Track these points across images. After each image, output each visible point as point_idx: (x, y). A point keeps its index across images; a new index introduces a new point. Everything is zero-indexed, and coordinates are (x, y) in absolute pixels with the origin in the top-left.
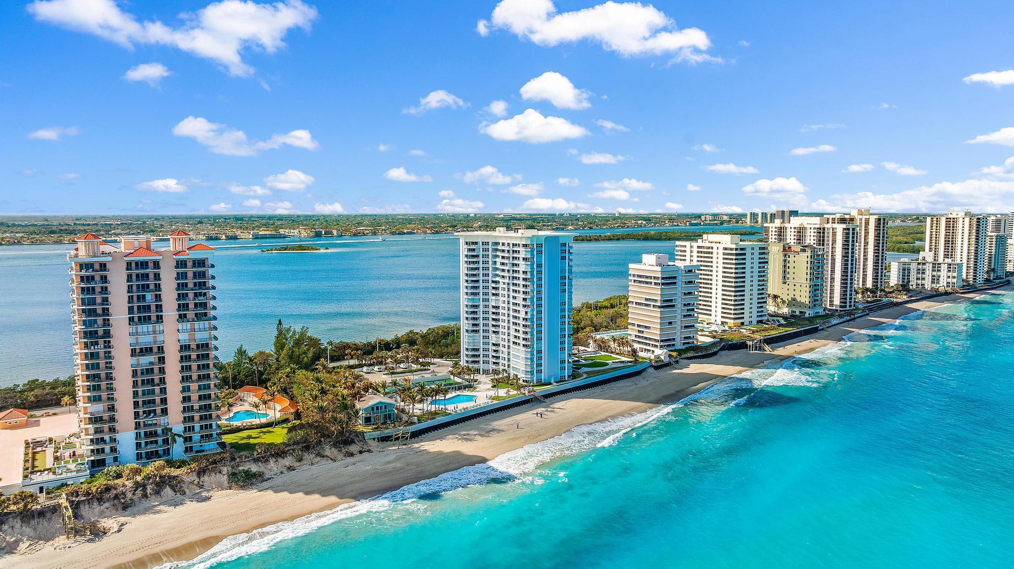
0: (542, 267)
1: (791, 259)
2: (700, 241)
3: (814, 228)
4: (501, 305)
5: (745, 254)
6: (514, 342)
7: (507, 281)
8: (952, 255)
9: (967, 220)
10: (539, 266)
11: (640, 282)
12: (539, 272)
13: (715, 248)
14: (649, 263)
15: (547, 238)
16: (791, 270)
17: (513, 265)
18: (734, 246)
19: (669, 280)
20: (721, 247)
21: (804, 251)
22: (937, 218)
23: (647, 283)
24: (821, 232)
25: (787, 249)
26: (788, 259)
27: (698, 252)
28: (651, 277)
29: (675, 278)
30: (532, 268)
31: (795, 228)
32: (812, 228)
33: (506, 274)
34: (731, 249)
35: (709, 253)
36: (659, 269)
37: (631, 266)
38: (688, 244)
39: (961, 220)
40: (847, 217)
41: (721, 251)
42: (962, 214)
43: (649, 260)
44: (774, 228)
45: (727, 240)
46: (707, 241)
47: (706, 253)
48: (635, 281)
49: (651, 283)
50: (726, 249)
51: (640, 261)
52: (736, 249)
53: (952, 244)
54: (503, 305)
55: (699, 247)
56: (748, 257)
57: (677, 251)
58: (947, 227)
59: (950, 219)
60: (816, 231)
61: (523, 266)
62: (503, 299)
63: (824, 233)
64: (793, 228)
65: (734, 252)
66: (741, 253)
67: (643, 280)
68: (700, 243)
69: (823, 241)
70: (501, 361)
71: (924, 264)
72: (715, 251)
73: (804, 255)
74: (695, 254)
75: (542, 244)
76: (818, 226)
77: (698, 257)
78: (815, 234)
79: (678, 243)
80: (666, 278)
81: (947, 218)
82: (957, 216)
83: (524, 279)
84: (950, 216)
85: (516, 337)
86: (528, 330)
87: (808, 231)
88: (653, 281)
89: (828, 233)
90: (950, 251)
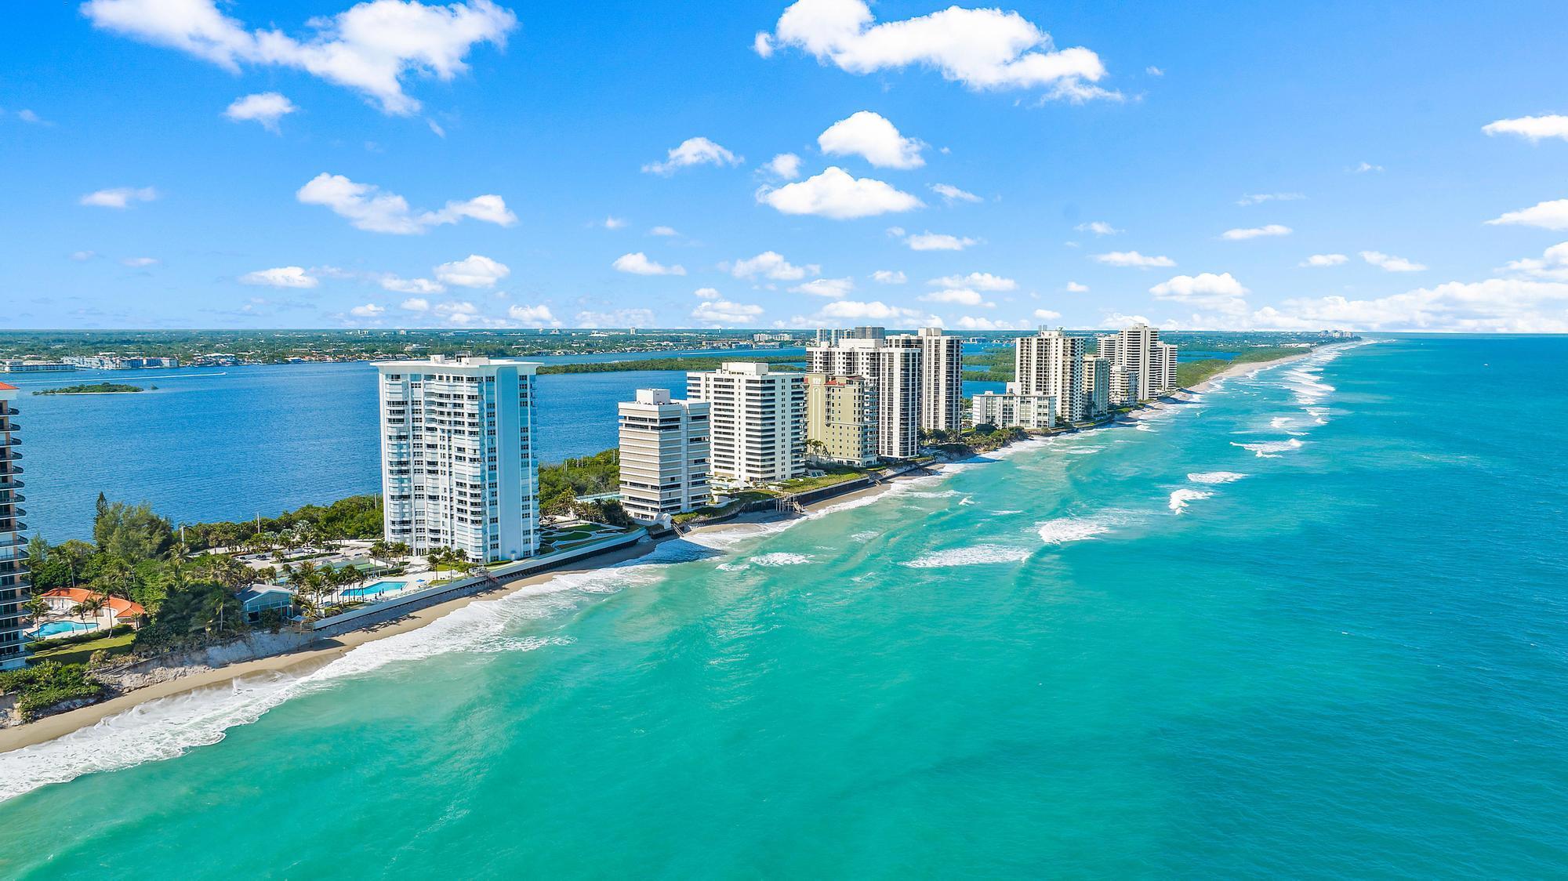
0: (494, 407)
1: (836, 393)
2: (718, 371)
3: (867, 354)
4: (440, 460)
5: (773, 388)
6: (458, 510)
7: (446, 427)
8: (1045, 386)
9: (1061, 341)
10: (491, 405)
11: (633, 426)
12: (491, 415)
13: (736, 381)
14: (645, 402)
15: (501, 368)
16: (836, 408)
17: (455, 405)
18: (759, 378)
19: (669, 423)
20: (744, 378)
21: (850, 383)
22: (1028, 340)
23: (642, 427)
24: (875, 357)
25: (830, 381)
26: (832, 394)
27: (715, 386)
28: (645, 420)
29: (678, 420)
30: (481, 409)
31: (844, 353)
32: (865, 354)
33: (445, 418)
34: (757, 382)
35: (729, 387)
36: (656, 408)
37: (621, 405)
38: (701, 375)
39: (1054, 341)
40: (913, 338)
41: (744, 384)
42: (1055, 334)
43: (645, 396)
44: (818, 353)
45: (750, 370)
46: (728, 372)
47: (725, 387)
48: (627, 425)
49: (647, 427)
50: (749, 381)
51: (633, 399)
52: (763, 382)
53: (1045, 372)
54: (443, 460)
55: (715, 380)
56: (778, 391)
57: (690, 385)
58: (1040, 349)
59: (1042, 340)
60: (869, 357)
61: (468, 407)
62: (443, 451)
63: (879, 359)
64: (841, 353)
65: (759, 385)
66: (768, 385)
67: (637, 423)
68: (718, 374)
69: (878, 369)
70: (441, 536)
71: (1011, 398)
72: (736, 384)
73: (851, 388)
74: (712, 389)
75: (493, 377)
76: (872, 351)
77: (716, 392)
78: (869, 361)
79: (689, 374)
80: (666, 420)
81: (1038, 340)
82: (1050, 337)
83: (470, 424)
84: (1042, 337)
85: (460, 502)
86: (477, 491)
87: (860, 356)
88: (651, 424)
89: (884, 360)
90: (1043, 381)
